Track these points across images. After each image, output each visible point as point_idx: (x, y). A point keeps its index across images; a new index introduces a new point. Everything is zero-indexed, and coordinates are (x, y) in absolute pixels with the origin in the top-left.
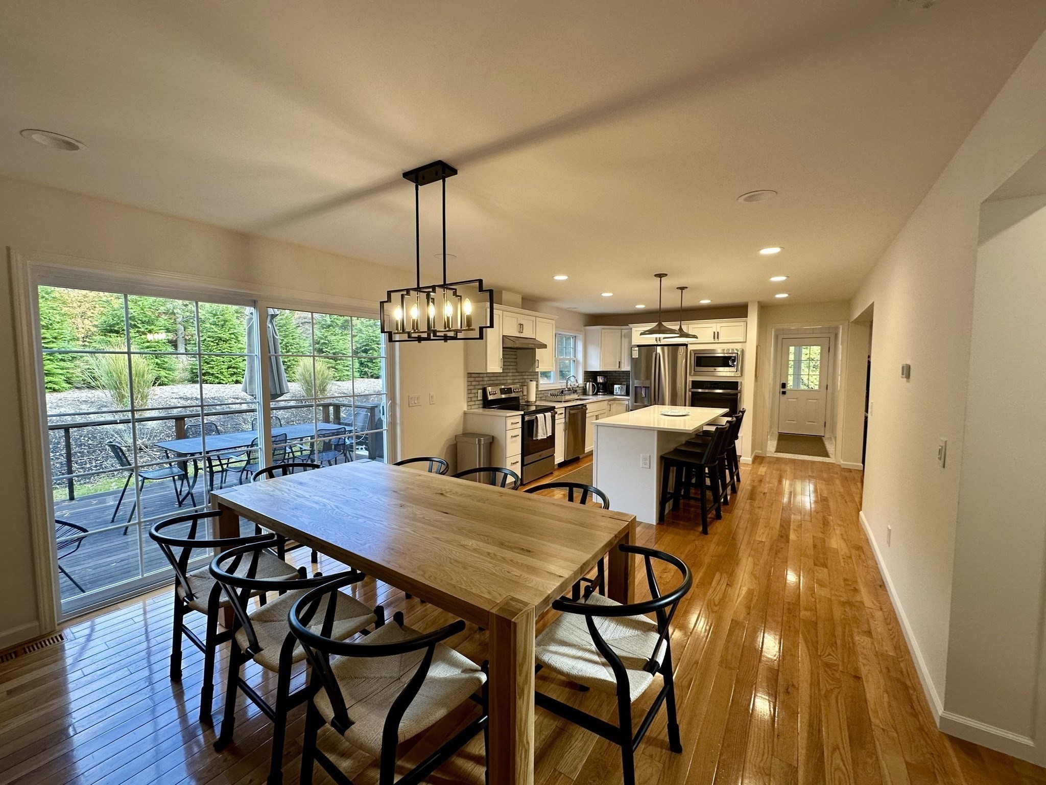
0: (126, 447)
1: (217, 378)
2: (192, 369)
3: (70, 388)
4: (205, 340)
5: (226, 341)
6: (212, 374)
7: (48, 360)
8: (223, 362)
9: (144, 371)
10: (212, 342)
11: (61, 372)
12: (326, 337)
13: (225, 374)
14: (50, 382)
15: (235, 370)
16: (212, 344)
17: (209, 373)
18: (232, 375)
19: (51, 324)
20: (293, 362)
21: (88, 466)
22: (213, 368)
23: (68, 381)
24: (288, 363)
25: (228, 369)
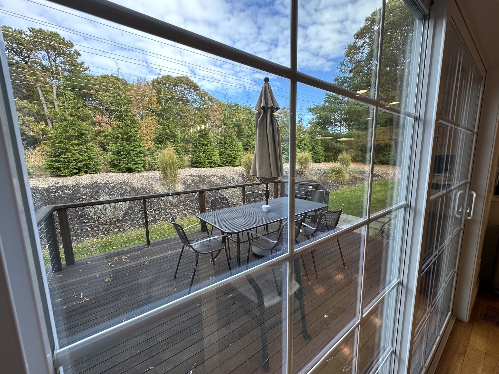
0: (169, 203)
1: (203, 165)
2: (192, 160)
3: (144, 170)
4: (197, 145)
5: (206, 145)
6: (201, 163)
7: (136, 156)
8: (205, 156)
9: (176, 161)
10: (200, 146)
11: (141, 162)
12: (250, 142)
13: (206, 162)
14: (137, 167)
15: (210, 161)
16: (200, 147)
17: (199, 162)
18: (209, 163)
19: (136, 139)
20: (236, 156)
21: (154, 213)
22: (200, 159)
23: (144, 167)
24: (234, 157)
25: (207, 160)
